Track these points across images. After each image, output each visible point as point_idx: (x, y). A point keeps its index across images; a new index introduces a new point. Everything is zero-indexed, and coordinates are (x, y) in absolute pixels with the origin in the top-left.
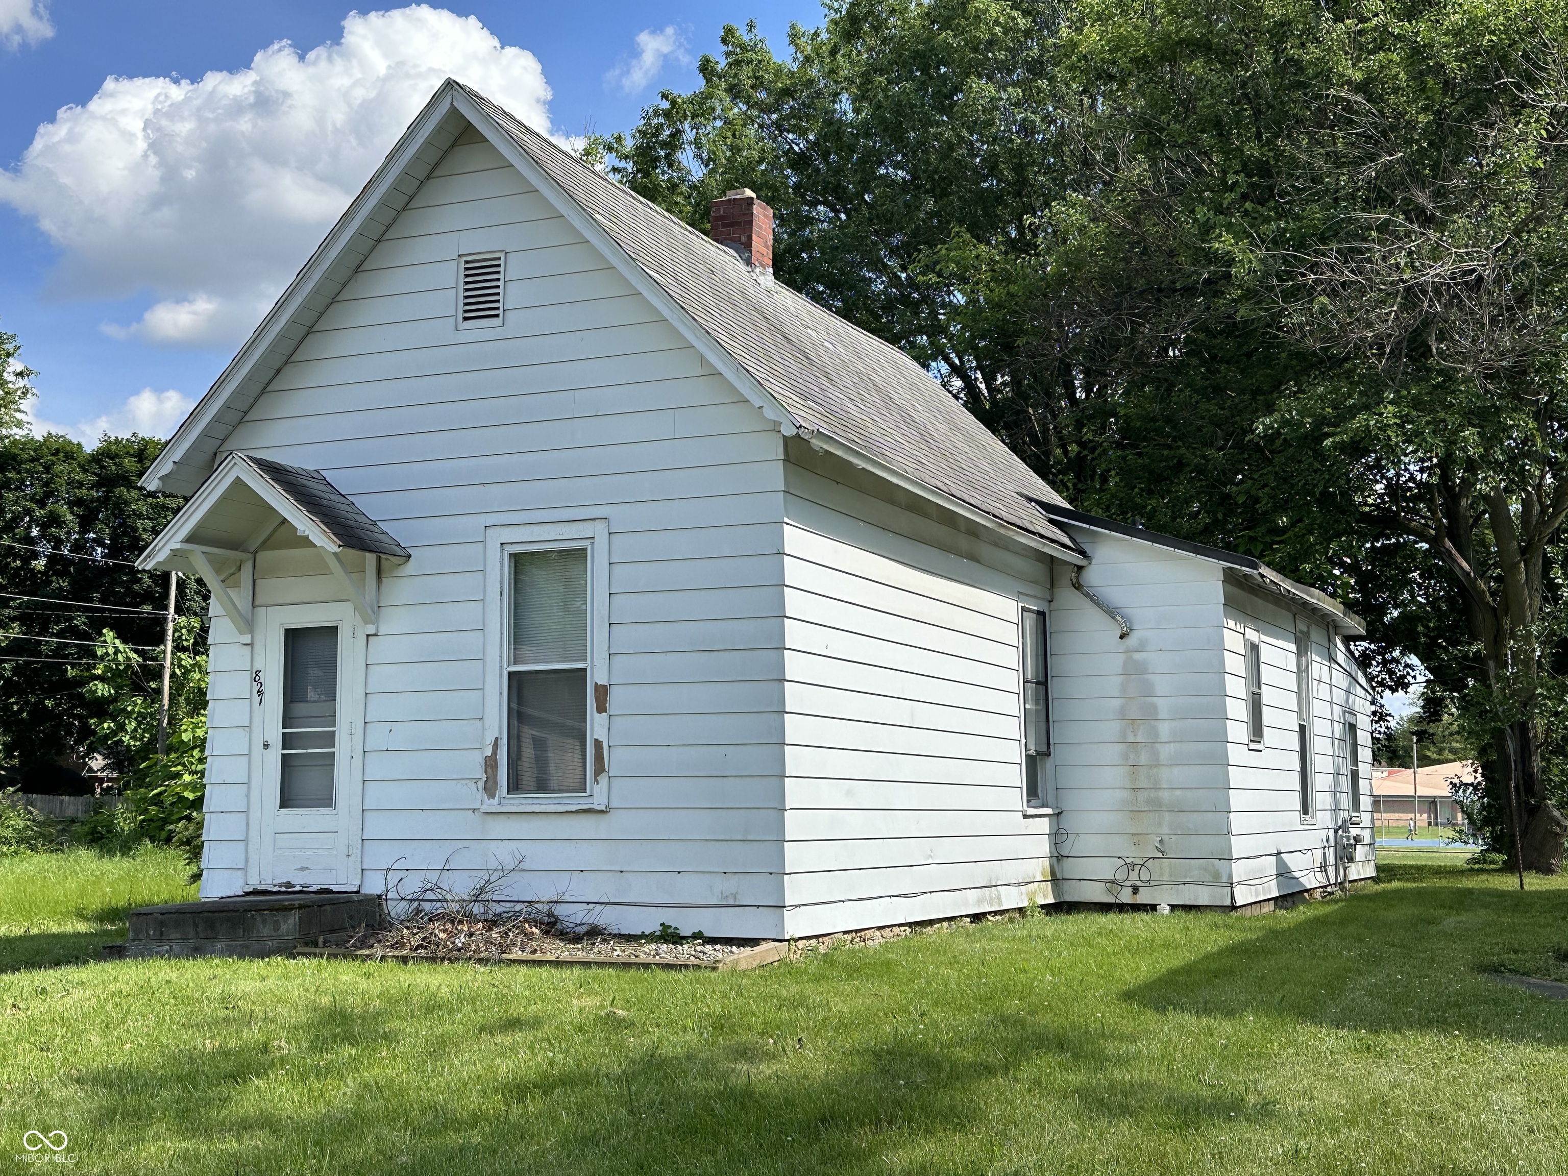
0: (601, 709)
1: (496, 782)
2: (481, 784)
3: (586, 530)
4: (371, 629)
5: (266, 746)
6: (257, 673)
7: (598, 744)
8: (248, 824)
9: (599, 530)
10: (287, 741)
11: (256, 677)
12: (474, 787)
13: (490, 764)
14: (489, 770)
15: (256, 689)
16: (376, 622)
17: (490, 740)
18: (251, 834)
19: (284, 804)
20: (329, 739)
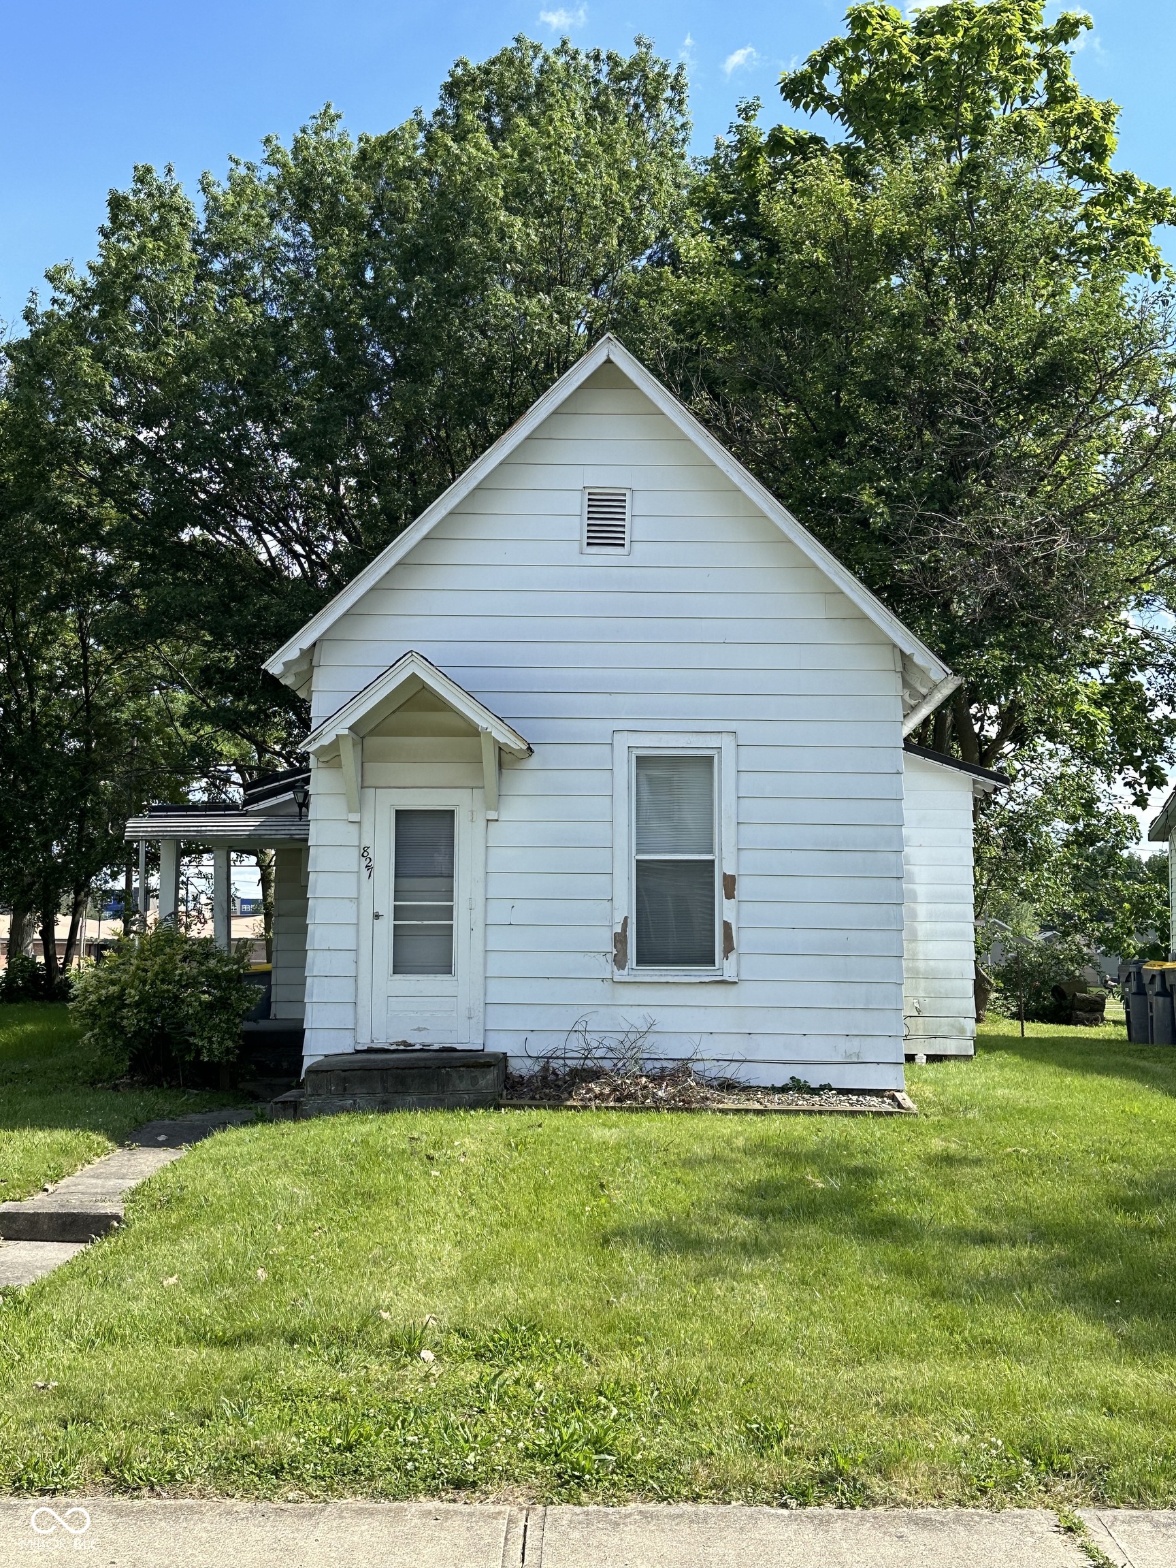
0: (730, 895)
1: (625, 955)
2: (610, 958)
3: (714, 741)
4: (492, 815)
5: (377, 916)
6: (366, 849)
7: (727, 926)
8: (357, 989)
9: (727, 742)
10: (398, 912)
11: (364, 852)
12: (603, 959)
13: (620, 940)
14: (619, 945)
15: (364, 863)
16: (497, 809)
17: (619, 919)
18: (360, 997)
19: (397, 969)
20: (448, 912)
